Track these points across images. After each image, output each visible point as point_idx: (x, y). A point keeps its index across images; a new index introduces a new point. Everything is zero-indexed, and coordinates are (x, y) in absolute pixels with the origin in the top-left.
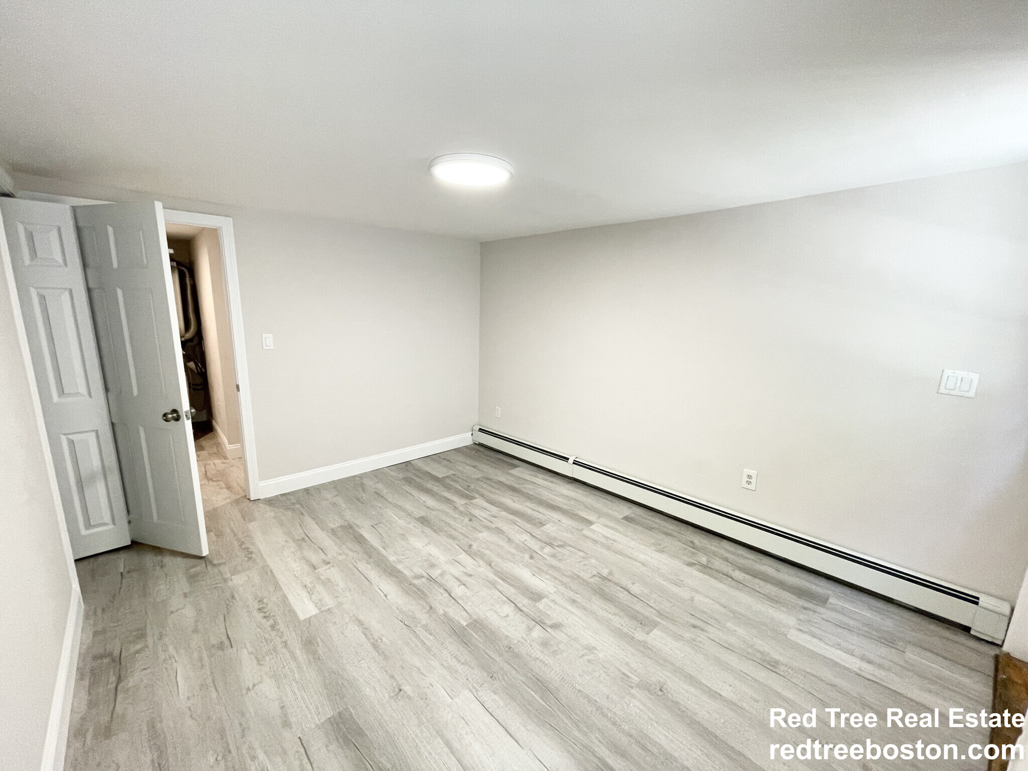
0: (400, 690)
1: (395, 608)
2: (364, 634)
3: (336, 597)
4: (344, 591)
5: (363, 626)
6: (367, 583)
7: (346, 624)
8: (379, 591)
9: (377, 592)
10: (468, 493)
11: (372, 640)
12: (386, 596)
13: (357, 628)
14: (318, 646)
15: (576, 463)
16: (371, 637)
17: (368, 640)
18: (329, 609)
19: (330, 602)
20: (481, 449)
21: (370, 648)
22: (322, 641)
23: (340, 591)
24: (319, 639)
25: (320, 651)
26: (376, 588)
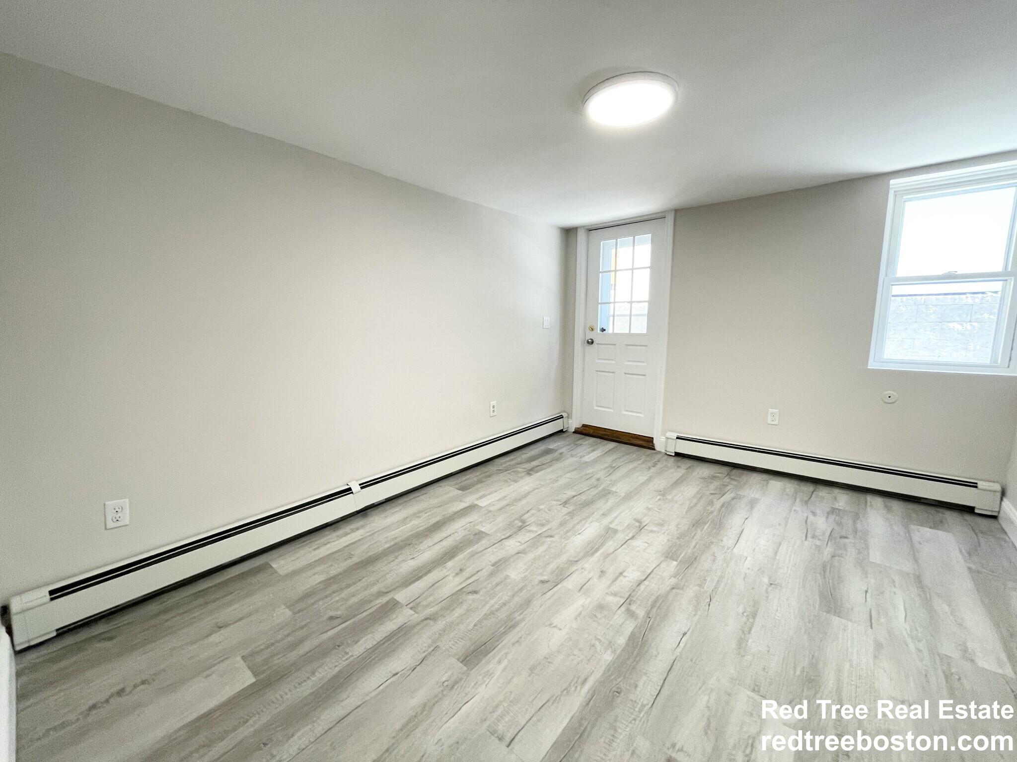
0: (771, 584)
1: (697, 617)
2: (750, 630)
3: (729, 695)
4: (712, 690)
5: (743, 637)
6: (677, 666)
7: (754, 655)
8: (682, 645)
9: (685, 646)
10: (365, 614)
11: (751, 620)
12: (685, 634)
13: (750, 641)
14: (803, 667)
15: (364, 486)
16: (748, 623)
17: (753, 624)
18: (754, 691)
19: (743, 696)
20: (69, 640)
21: (758, 619)
22: (795, 668)
23: (714, 695)
24: (798, 673)
25: (807, 661)
26: (679, 650)
